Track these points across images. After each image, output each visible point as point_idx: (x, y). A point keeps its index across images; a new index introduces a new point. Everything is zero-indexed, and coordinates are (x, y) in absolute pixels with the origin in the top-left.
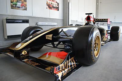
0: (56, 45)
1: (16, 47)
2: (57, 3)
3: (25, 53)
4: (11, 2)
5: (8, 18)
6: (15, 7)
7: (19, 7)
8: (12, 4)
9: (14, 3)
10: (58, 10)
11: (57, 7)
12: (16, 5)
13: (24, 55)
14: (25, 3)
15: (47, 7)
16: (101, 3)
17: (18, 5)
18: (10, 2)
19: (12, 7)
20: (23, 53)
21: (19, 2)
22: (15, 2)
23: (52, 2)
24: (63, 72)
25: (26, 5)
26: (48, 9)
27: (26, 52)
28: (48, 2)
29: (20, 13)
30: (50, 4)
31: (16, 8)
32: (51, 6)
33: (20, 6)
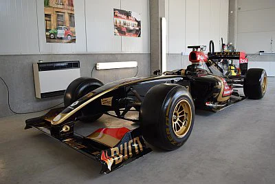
0: (121, 112)
1: (54, 120)
2: (138, 21)
3: (67, 129)
4: (47, 30)
5: (41, 62)
6: (54, 38)
7: (61, 38)
8: (48, 34)
9: (51, 32)
10: (139, 36)
11: (138, 28)
12: (55, 34)
13: (65, 132)
14: (72, 29)
15: (116, 31)
16: (239, 9)
17: (60, 34)
18: (45, 30)
19: (49, 39)
20: (64, 129)
21: (61, 29)
22: (53, 29)
23: (127, 21)
24: (116, 158)
25: (75, 33)
26: (119, 36)
27: (68, 127)
28: (118, 22)
29: (63, 49)
30: (122, 24)
31: (56, 40)
32: (124, 30)
33: (63, 36)
